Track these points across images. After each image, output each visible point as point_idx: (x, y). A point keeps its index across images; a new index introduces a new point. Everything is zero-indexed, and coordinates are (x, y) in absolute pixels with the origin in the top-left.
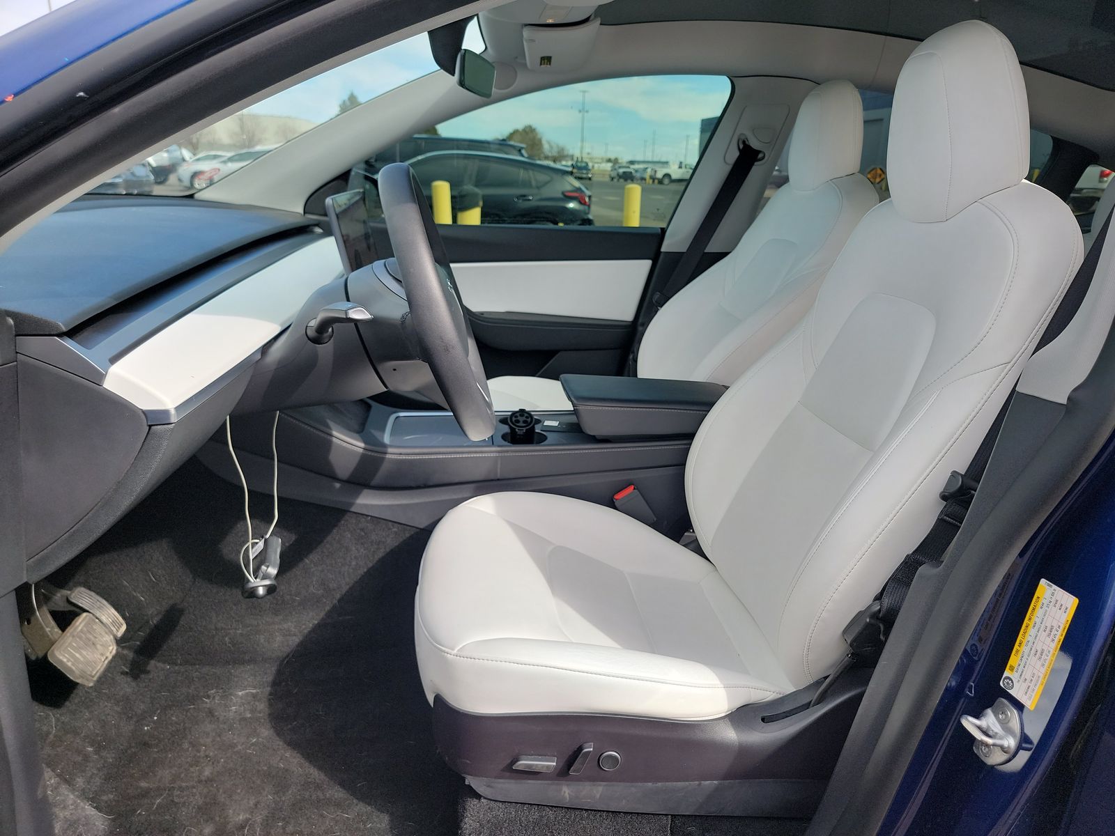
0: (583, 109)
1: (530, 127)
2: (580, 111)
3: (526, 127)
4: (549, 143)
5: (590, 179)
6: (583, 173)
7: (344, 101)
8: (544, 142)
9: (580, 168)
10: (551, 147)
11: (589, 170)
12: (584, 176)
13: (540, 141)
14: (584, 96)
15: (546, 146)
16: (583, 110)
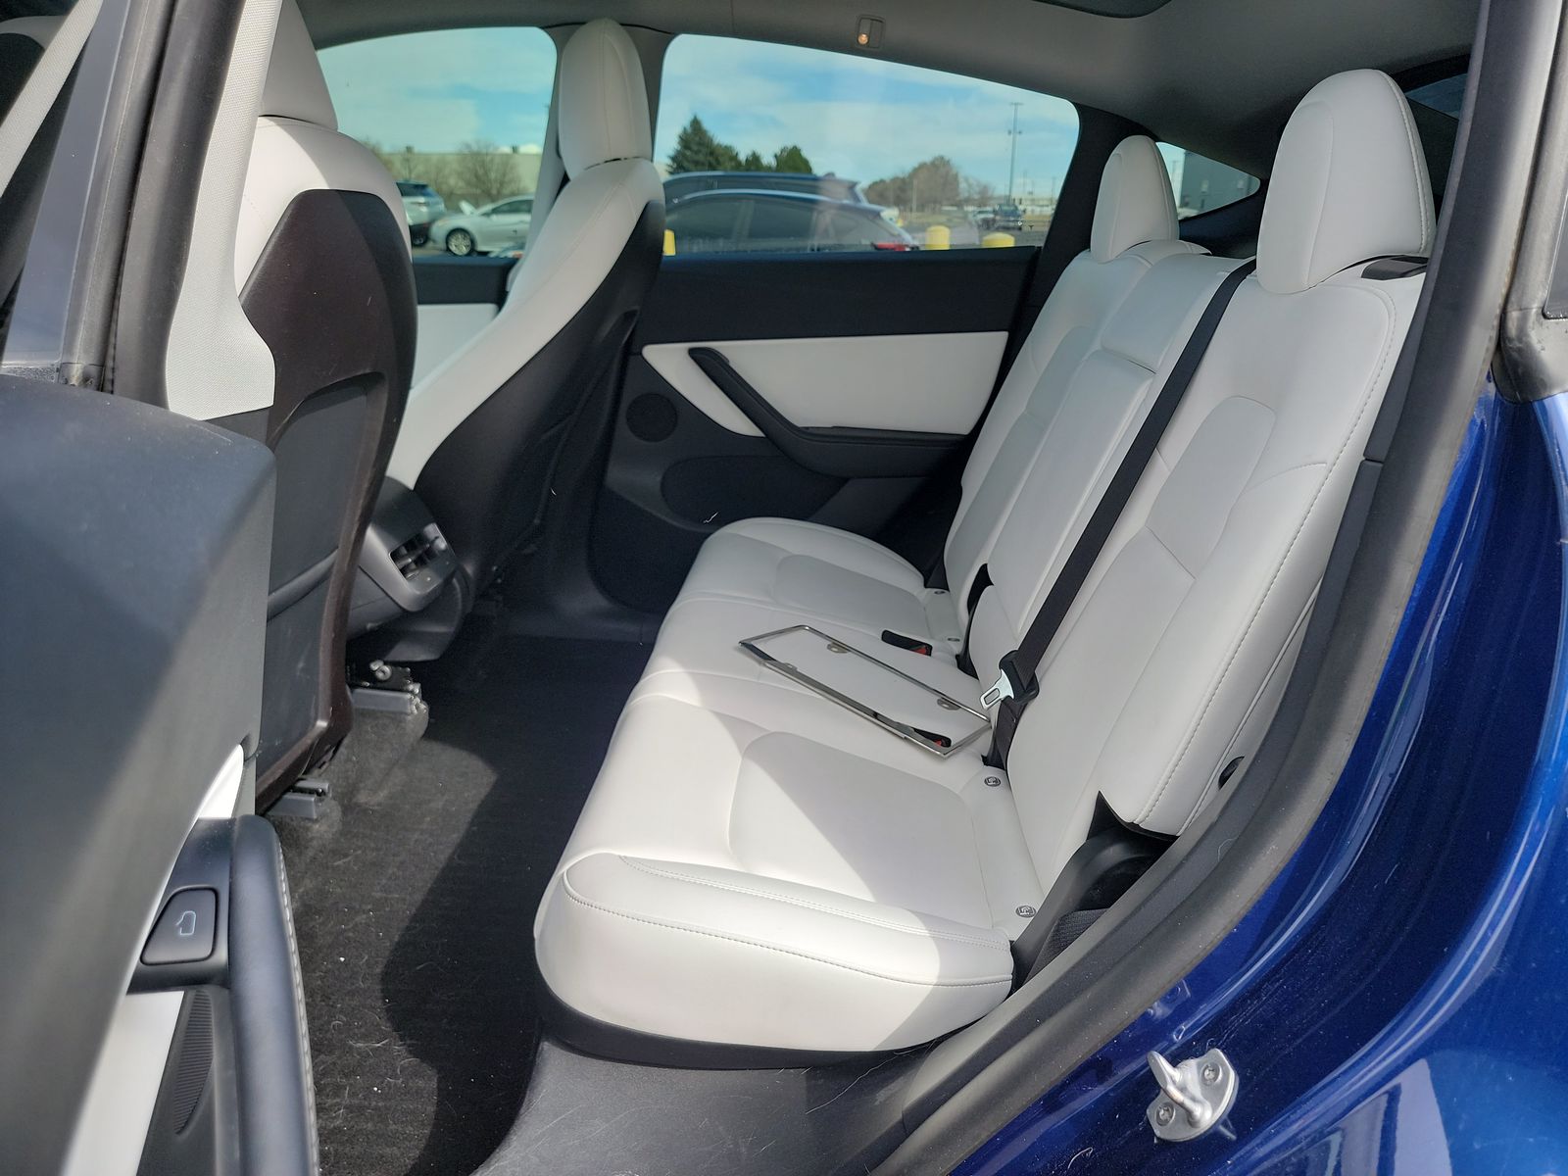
0: (1015, 128)
1: (942, 158)
2: (1010, 133)
3: (936, 159)
4: (966, 180)
5: (1020, 229)
6: (1009, 221)
7: (685, 129)
8: (961, 180)
9: (1006, 214)
10: (970, 185)
11: (1019, 216)
12: (1012, 224)
13: (956, 177)
14: (1016, 110)
15: (963, 185)
16: (1015, 130)
